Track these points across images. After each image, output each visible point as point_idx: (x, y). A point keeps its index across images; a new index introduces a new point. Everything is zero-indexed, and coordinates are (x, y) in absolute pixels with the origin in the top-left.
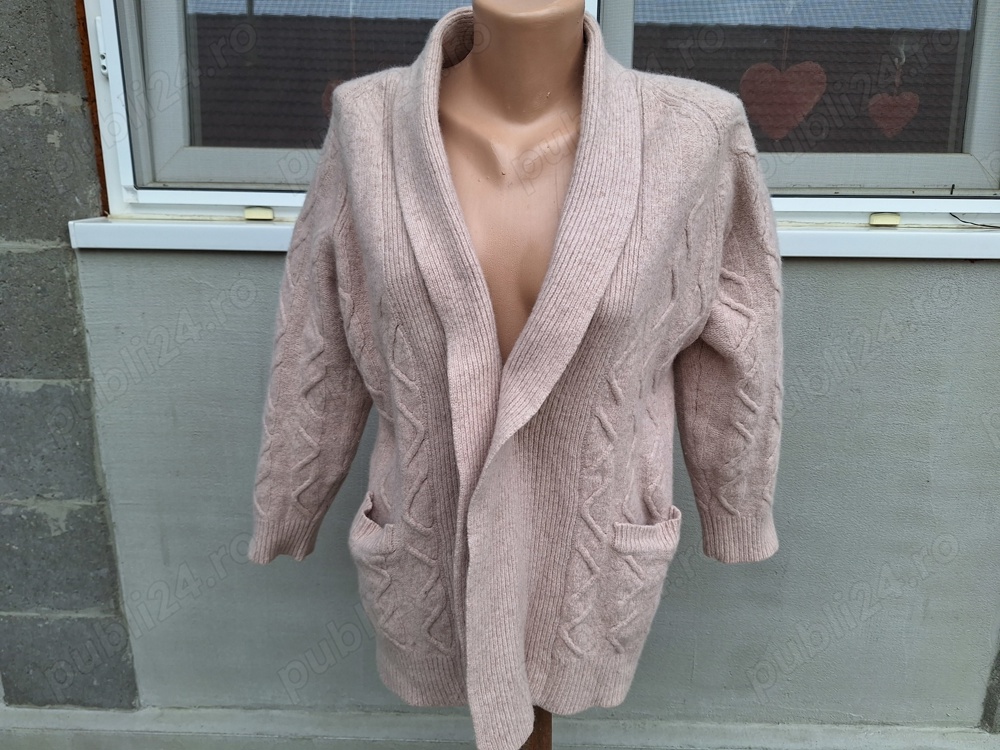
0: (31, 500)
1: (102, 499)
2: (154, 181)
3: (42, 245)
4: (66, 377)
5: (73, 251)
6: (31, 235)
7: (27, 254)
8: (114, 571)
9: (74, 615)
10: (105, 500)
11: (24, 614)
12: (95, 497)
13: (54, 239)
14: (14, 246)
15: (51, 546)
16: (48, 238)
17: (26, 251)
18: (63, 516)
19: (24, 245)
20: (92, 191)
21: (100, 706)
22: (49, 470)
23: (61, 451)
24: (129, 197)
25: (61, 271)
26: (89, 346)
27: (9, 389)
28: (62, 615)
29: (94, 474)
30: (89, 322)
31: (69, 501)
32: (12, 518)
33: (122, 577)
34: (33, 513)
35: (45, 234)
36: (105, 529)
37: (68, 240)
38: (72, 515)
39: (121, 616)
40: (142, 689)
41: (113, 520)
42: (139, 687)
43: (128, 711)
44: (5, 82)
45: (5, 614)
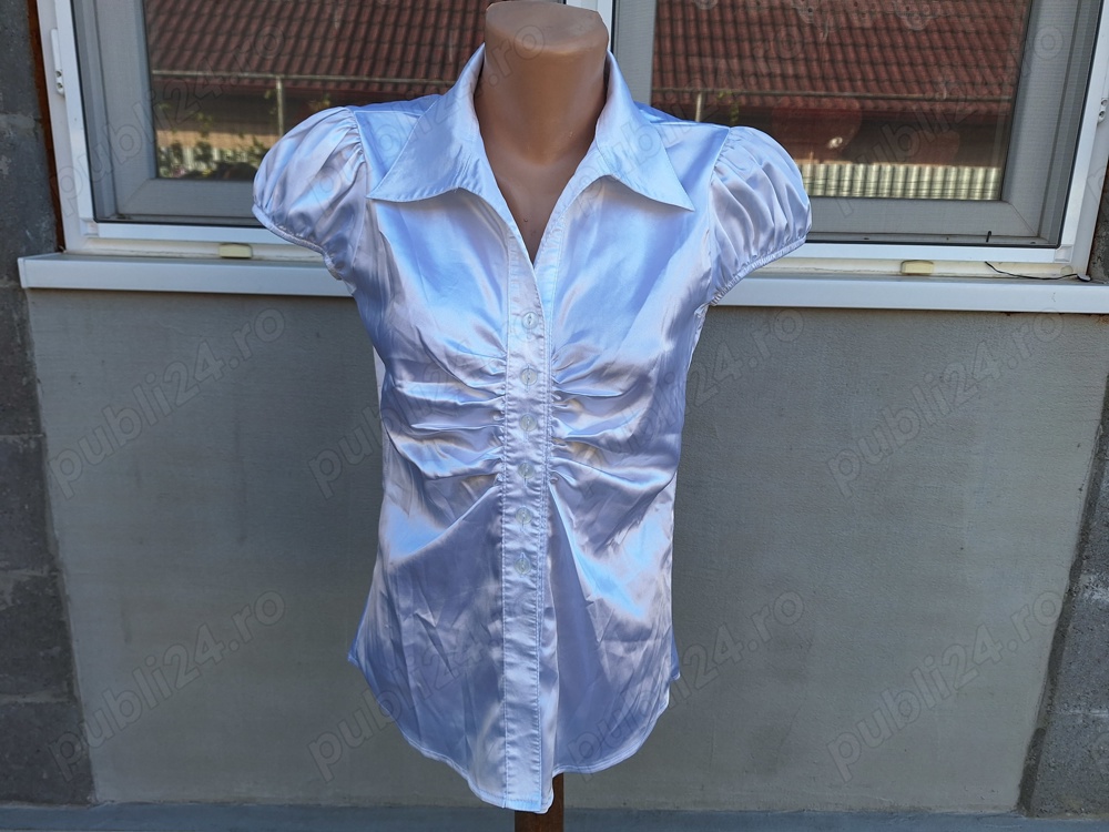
1: (55, 569)
2: (117, 213)
4: (14, 433)
5: (23, 291)
8: (67, 649)
9: (21, 700)
10: (57, 570)
12: (46, 568)
18: (10, 587)
20: (45, 224)
21: (50, 802)
23: (7, 516)
24: (90, 228)
25: (9, 313)
26: (40, 397)
28: (6, 699)
29: (46, 541)
30: (41, 370)
31: (15, 572)
33: (77, 657)
36: (58, 602)
37: (19, 280)
38: (19, 587)
39: (72, 697)
40: (98, 782)
41: (67, 592)
42: (95, 780)
43: (82, 808)
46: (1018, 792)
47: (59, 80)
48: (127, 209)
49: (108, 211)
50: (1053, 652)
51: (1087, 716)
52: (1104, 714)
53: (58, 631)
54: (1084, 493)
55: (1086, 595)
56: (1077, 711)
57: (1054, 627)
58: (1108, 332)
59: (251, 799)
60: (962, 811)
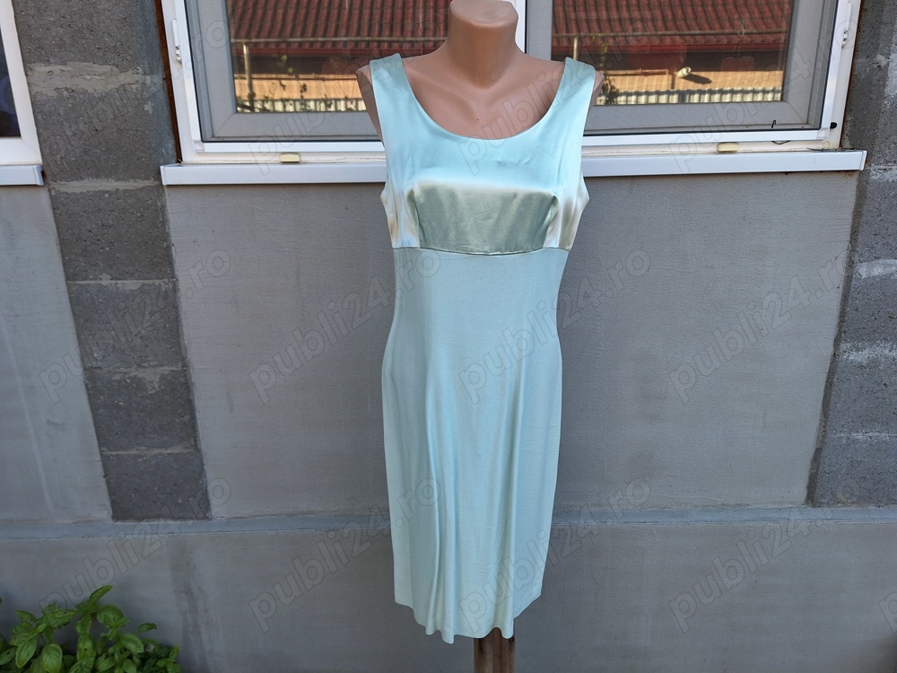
0: (133, 369)
1: (185, 365)
2: (213, 137)
3: (140, 184)
4: (159, 278)
5: (162, 186)
6: (133, 177)
7: (131, 190)
8: (193, 418)
9: (164, 452)
10: (187, 366)
11: (128, 452)
12: (180, 364)
13: (149, 179)
14: (121, 185)
15: (148, 401)
16: (145, 179)
17: (129, 188)
18: (157, 378)
19: (128, 183)
20: (171, 144)
21: (183, 518)
22: (147, 346)
23: (155, 332)
24: (199, 147)
25: (155, 202)
26: (174, 255)
27: (118, 288)
28: (156, 451)
29: (180, 347)
30: (174, 239)
31: (161, 368)
32: (119, 382)
33: (199, 422)
34: (135, 377)
35: (143, 176)
36: (187, 387)
37: (160, 180)
38: (163, 378)
39: (198, 450)
41: (193, 381)
43: (204, 521)
44: (114, 68)
45: (114, 453)
46: (806, 492)
47: (178, 52)
48: (218, 134)
49: (208, 137)
50: (825, 396)
51: (849, 438)
52: (860, 436)
53: (189, 407)
54: (841, 289)
55: (845, 357)
56: (842, 435)
57: (825, 380)
58: (853, 182)
59: (311, 513)
60: (770, 506)
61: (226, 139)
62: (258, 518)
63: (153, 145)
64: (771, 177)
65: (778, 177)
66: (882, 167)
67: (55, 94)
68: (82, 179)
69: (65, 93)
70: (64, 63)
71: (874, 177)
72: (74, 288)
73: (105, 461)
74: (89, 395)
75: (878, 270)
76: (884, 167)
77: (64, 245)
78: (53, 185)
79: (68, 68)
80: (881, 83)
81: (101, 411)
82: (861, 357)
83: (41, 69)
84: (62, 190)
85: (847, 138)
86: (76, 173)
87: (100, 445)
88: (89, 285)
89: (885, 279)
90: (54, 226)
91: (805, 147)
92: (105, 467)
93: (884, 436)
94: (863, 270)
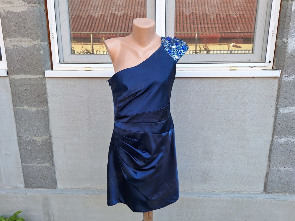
0: (33, 137)
1: (50, 136)
2: (64, 62)
3: (38, 76)
4: (43, 107)
5: (45, 77)
6: (36, 74)
8: (52, 154)
9: (42, 165)
11: (30, 165)
12: (49, 136)
13: (41, 75)
14: (32, 77)
15: (38, 148)
17: (35, 78)
18: (41, 140)
19: (34, 76)
20: (49, 64)
21: (48, 188)
22: (38, 129)
23: (41, 125)
24: (58, 65)
25: (43, 82)
26: (48, 100)
27: (29, 110)
28: (40, 165)
29: (49, 130)
30: (48, 94)
31: (42, 137)
32: (29, 141)
33: (54, 155)
34: (34, 140)
35: (39, 74)
36: (51, 143)
37: (45, 75)
38: (43, 140)
39: (54, 165)
40: (58, 184)
41: (53, 142)
42: (57, 183)
43: (55, 189)
44: (31, 39)
45: (26, 165)
46: (264, 188)
47: (53, 35)
48: (65, 61)
49: (62, 62)
50: (269, 154)
51: (278, 169)
52: (282, 169)
53: (51, 150)
54: (274, 117)
55: (276, 141)
56: (276, 168)
57: (269, 148)
58: (277, 80)
59: (91, 188)
60: (250, 193)
61: (67, 63)
62: (73, 189)
63: (43, 64)
64: (248, 78)
65: (251, 78)
66: (286, 76)
67: (12, 47)
68: (20, 74)
69: (16, 47)
70: (16, 38)
71: (284, 79)
72: (15, 110)
73: (23, 167)
74: (19, 145)
75: (286, 111)
76: (287, 76)
77: (13, 95)
78: (10, 76)
79: (17, 39)
80: (285, 48)
81: (22, 151)
82: (282, 141)
83: (8, 39)
84: (13, 78)
85: (275, 66)
86: (18, 73)
87: (22, 162)
88: (20, 109)
89: (289, 114)
90: (10, 89)
91: (260, 68)
92: (23, 169)
93: (291, 169)
94: (281, 111)
